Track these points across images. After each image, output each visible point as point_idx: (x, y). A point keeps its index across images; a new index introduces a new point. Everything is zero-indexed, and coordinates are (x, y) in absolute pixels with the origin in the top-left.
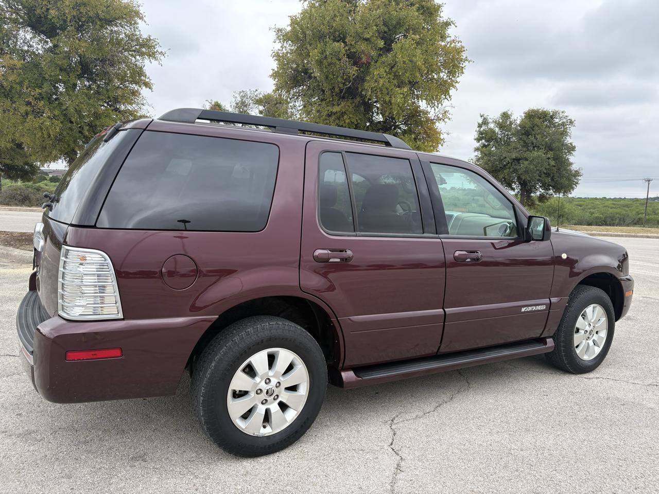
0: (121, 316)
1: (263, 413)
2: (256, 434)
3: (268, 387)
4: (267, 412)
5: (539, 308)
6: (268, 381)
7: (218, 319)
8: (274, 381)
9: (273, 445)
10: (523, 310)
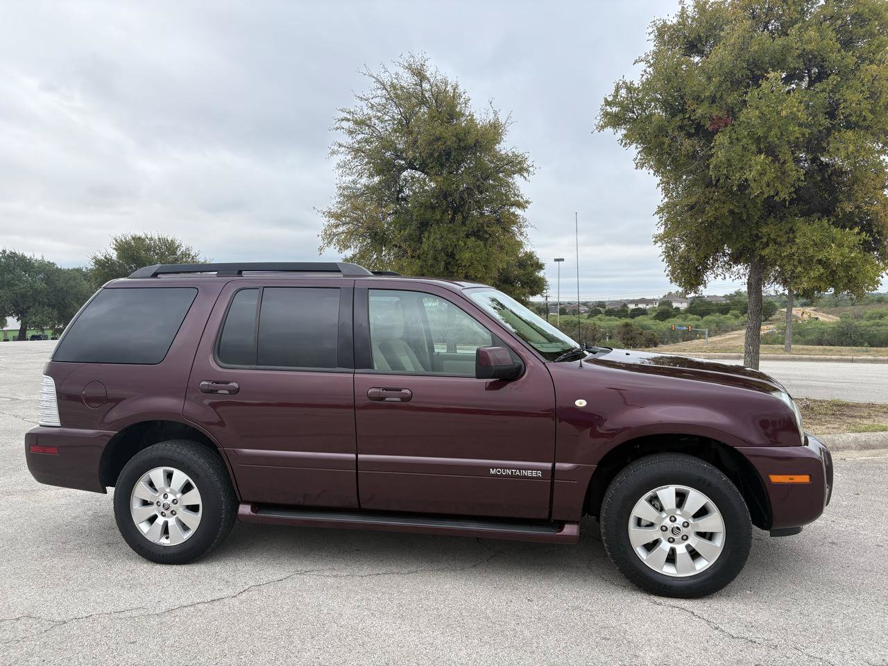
0: (59, 424)
1: (161, 523)
2: (156, 541)
3: (166, 501)
4: (166, 524)
5: (528, 473)
6: (165, 496)
7: (117, 434)
8: (171, 497)
9: (167, 555)
10: (492, 472)
